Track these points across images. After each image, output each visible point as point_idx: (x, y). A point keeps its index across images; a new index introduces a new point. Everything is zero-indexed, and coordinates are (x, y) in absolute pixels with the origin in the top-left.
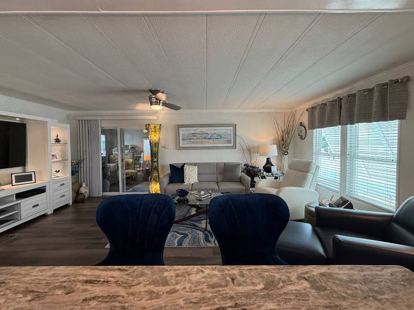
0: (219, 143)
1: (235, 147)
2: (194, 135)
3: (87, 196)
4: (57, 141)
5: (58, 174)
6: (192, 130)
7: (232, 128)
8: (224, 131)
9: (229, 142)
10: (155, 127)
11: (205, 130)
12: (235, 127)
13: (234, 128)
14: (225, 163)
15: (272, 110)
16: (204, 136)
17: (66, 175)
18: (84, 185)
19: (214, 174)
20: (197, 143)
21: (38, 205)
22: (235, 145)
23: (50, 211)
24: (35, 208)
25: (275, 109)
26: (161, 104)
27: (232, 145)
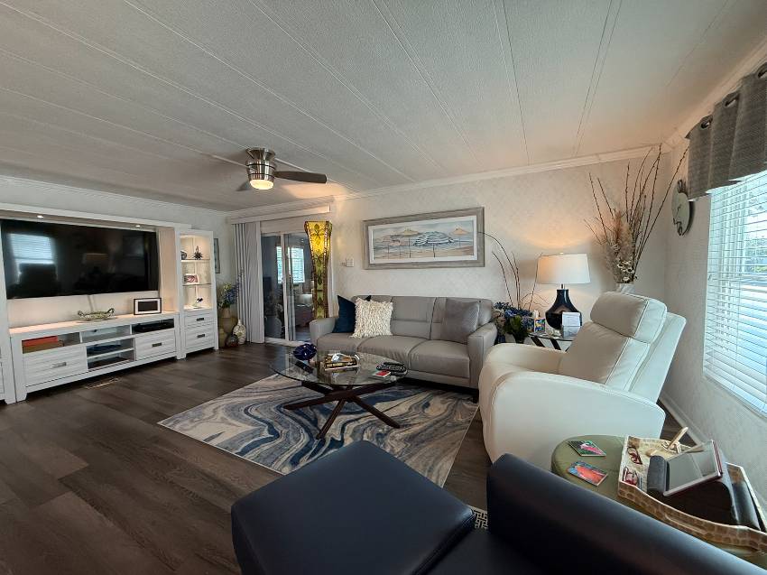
0: (446, 254)
1: (481, 262)
2: (394, 238)
3: (242, 340)
4: (198, 256)
5: (200, 304)
6: (390, 230)
7: (474, 218)
8: (455, 227)
9: (469, 251)
10: (317, 226)
11: (415, 226)
12: (480, 213)
13: (480, 218)
14: (447, 299)
15: (592, 160)
16: (413, 240)
17: (209, 306)
18: (239, 322)
19: (426, 321)
20: (400, 255)
21: (160, 344)
22: (481, 258)
23: (181, 355)
24: (156, 348)
25: (597, 154)
26: (266, 177)
27: (474, 258)
